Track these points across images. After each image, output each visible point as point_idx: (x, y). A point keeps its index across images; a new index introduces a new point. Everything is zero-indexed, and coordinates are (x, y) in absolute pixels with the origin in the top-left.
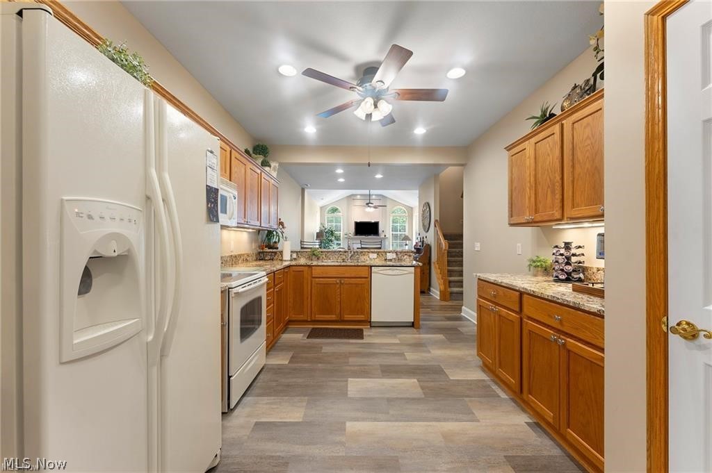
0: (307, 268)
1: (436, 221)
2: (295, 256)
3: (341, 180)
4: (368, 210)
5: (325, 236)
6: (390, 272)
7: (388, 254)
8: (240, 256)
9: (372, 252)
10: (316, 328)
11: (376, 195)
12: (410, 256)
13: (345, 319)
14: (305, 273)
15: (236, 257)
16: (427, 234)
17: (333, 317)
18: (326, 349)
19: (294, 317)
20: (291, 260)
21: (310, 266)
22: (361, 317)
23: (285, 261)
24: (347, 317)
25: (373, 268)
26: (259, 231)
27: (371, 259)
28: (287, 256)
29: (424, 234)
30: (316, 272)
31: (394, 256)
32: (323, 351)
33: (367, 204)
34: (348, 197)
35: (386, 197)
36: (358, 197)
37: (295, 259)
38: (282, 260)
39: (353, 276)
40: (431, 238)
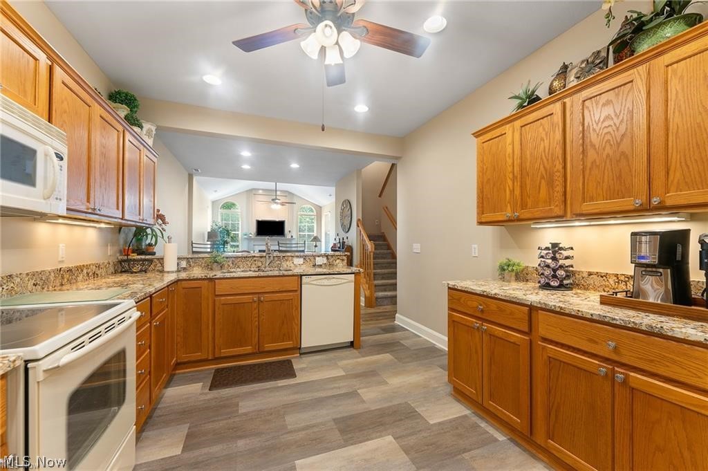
0: (206, 282)
1: (359, 220)
2: (184, 264)
3: (246, 167)
4: (274, 206)
5: (220, 237)
6: (326, 282)
7: (317, 258)
8: (80, 269)
9: (297, 257)
10: (223, 369)
11: (282, 190)
12: (343, 260)
13: (266, 349)
14: (204, 291)
15: (70, 270)
16: (348, 235)
17: (248, 349)
18: (246, 406)
19: (185, 357)
20: (178, 271)
21: (211, 280)
22: (288, 344)
23: (168, 272)
24: (269, 346)
25: (304, 277)
26: (120, 229)
27: (296, 266)
28: (171, 264)
29: (343, 234)
30: (221, 288)
31: (324, 260)
33: (273, 200)
34: (247, 191)
35: (293, 194)
36: (260, 192)
37: (184, 269)
38: (162, 271)
39: (277, 289)
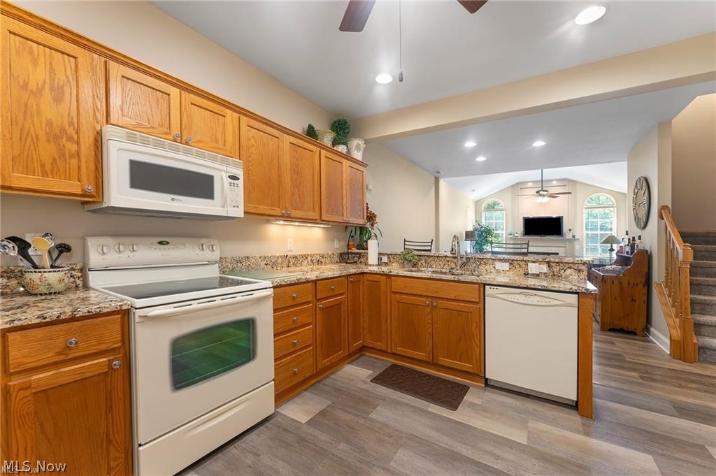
0: (384, 278)
2: (385, 259)
3: (481, 159)
8: (305, 256)
9: (501, 260)
10: (398, 366)
11: (558, 180)
12: (579, 271)
13: (440, 363)
15: (295, 257)
17: (422, 355)
18: (382, 414)
19: (369, 342)
21: (388, 276)
22: (467, 366)
23: (370, 265)
24: (443, 360)
25: (487, 287)
26: (347, 227)
28: (372, 257)
29: (636, 232)
30: (397, 285)
31: (544, 268)
32: (373, 416)
33: (538, 192)
37: (386, 263)
38: (366, 264)
39: (452, 297)
40: (650, 239)
